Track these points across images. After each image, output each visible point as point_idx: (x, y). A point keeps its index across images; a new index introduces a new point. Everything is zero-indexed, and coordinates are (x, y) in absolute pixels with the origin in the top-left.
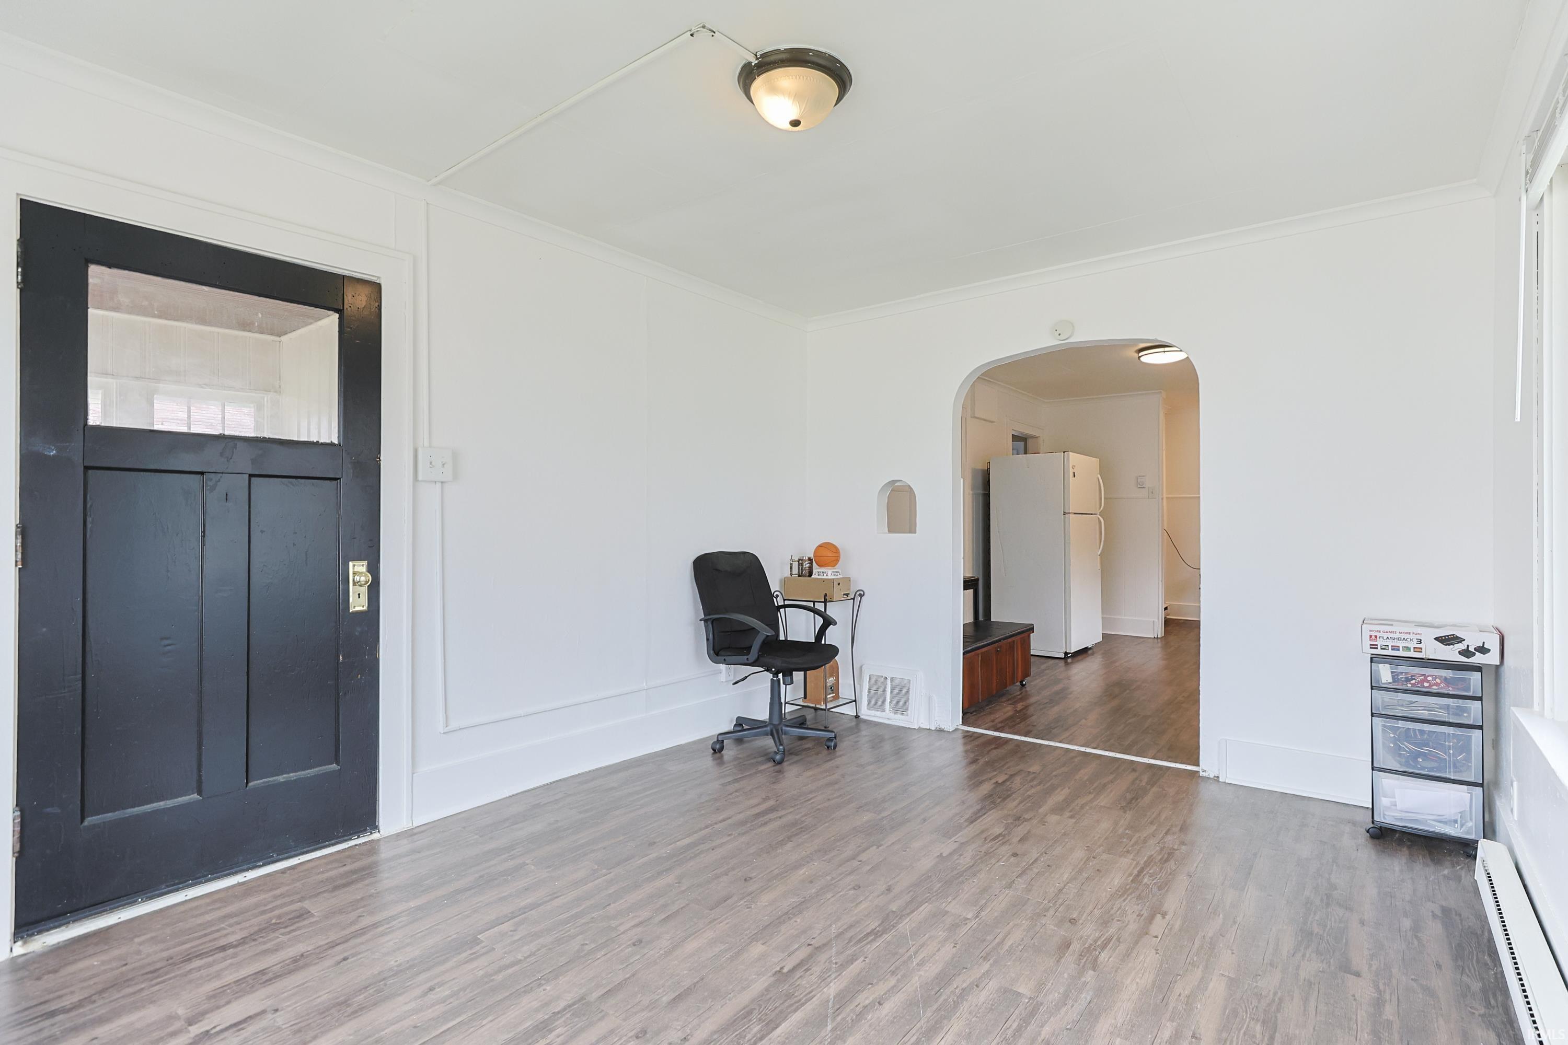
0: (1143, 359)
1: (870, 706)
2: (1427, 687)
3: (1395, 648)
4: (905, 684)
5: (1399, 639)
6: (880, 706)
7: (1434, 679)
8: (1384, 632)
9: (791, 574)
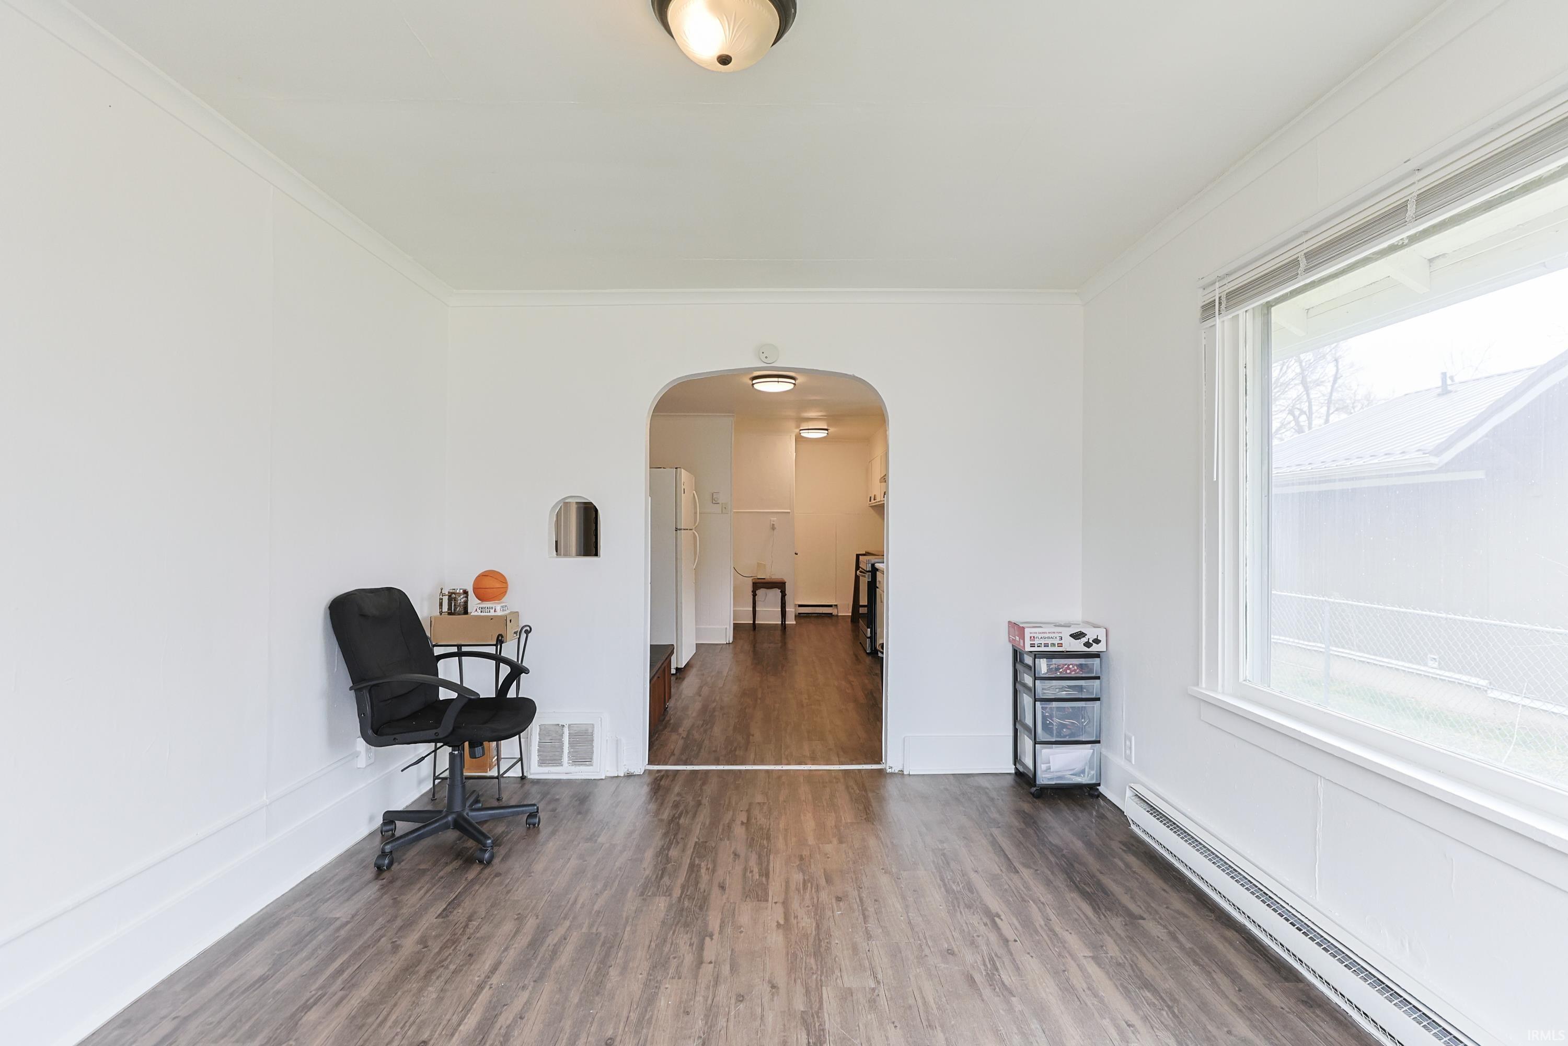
0: (756, 386)
1: (542, 762)
2: (1069, 673)
3: (1046, 645)
4: (587, 730)
5: (1048, 638)
6: (557, 761)
7: (1073, 667)
8: (1039, 633)
9: (441, 613)
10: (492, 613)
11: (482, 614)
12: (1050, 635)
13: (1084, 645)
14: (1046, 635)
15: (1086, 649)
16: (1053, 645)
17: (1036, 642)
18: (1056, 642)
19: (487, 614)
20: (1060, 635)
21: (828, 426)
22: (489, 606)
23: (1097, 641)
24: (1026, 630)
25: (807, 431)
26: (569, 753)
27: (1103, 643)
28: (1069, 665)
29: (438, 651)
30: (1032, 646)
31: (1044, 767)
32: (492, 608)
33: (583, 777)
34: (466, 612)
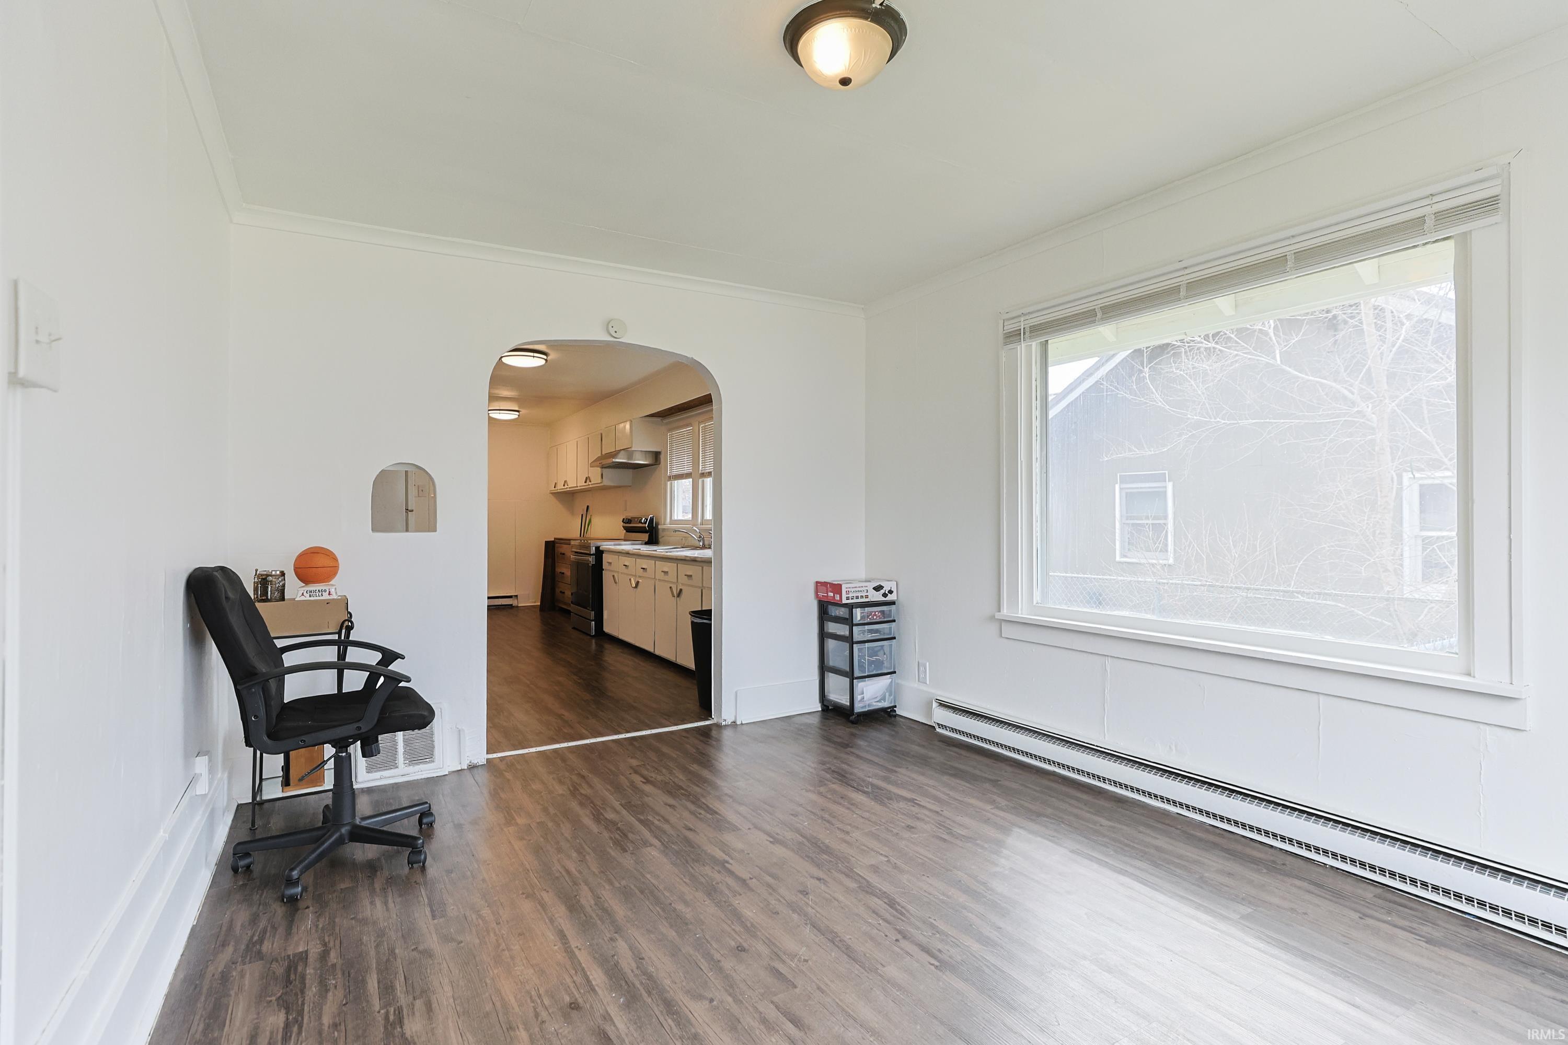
10: (326, 596)
11: (312, 598)
12: (860, 589)
13: (883, 595)
14: (857, 589)
15: (884, 599)
16: (862, 597)
17: (850, 595)
18: (864, 594)
19: (318, 598)
20: (866, 588)
21: (519, 407)
22: (317, 588)
23: (891, 592)
24: (843, 586)
25: (498, 412)
26: (404, 752)
27: (895, 592)
28: (875, 612)
29: (280, 643)
30: (848, 598)
31: (859, 697)
32: (325, 591)
33: (423, 777)
34: (282, 598)
